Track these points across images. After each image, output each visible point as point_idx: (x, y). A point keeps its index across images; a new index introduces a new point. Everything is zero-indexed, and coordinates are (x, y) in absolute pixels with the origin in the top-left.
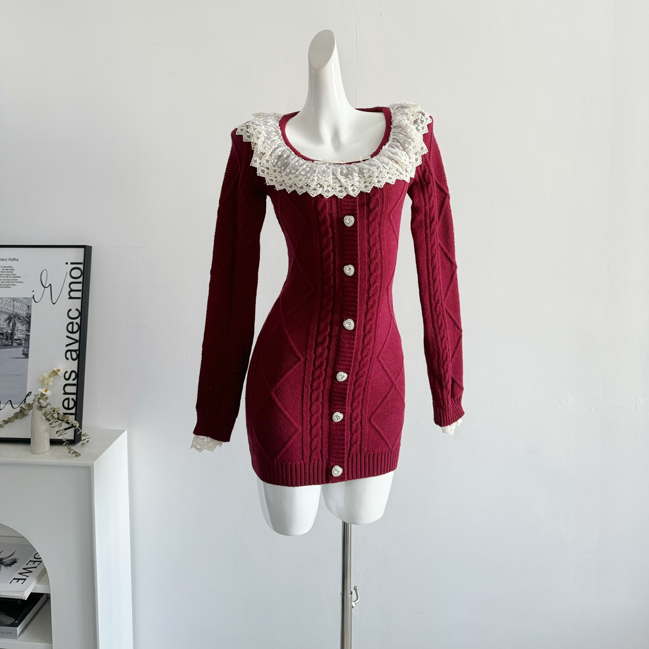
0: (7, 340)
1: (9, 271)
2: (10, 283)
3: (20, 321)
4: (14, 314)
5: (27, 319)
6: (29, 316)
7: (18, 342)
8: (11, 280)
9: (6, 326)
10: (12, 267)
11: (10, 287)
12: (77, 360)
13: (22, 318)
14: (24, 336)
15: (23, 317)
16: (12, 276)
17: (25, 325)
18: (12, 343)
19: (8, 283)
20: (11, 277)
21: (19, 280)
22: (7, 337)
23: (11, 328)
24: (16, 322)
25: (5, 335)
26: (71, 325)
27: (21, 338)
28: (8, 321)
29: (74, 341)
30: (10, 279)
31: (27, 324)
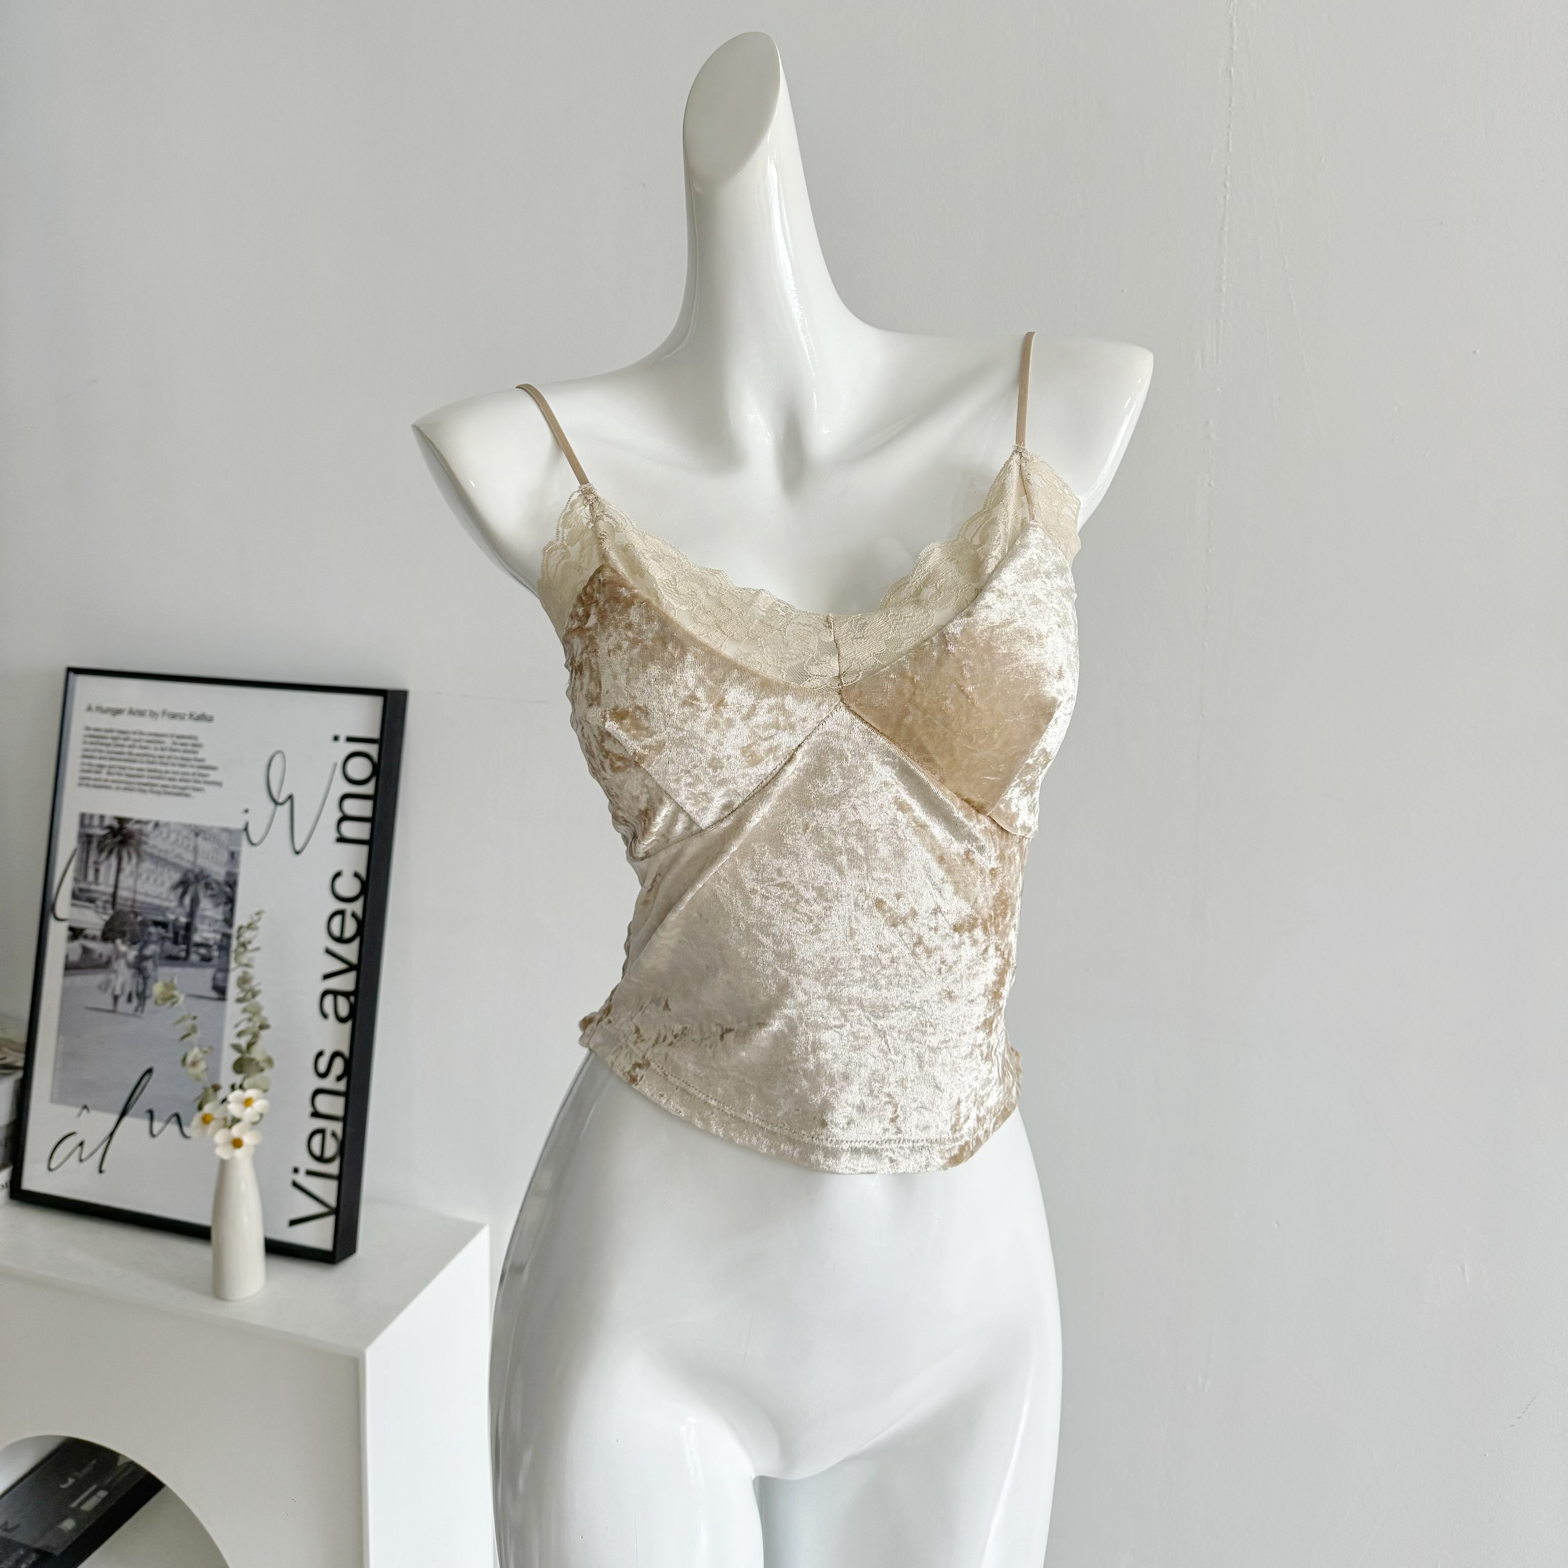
0: (175, 942)
1: (190, 748)
2: (190, 784)
3: (209, 892)
4: (197, 870)
5: (228, 889)
6: (232, 883)
7: (203, 951)
8: (194, 774)
9: (173, 904)
10: (195, 738)
11: (187, 795)
12: (349, 1025)
13: (214, 886)
14: (218, 937)
15: (218, 883)
16: (197, 764)
17: (221, 909)
18: (188, 952)
19: (182, 784)
20: (192, 766)
21: (213, 776)
22: (176, 934)
23: (188, 909)
24: (201, 894)
25: (171, 928)
26: (337, 920)
27: (211, 942)
28: (180, 890)
29: (342, 966)
30: (191, 770)
31: (226, 903)
